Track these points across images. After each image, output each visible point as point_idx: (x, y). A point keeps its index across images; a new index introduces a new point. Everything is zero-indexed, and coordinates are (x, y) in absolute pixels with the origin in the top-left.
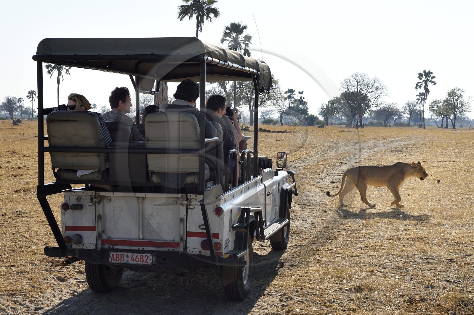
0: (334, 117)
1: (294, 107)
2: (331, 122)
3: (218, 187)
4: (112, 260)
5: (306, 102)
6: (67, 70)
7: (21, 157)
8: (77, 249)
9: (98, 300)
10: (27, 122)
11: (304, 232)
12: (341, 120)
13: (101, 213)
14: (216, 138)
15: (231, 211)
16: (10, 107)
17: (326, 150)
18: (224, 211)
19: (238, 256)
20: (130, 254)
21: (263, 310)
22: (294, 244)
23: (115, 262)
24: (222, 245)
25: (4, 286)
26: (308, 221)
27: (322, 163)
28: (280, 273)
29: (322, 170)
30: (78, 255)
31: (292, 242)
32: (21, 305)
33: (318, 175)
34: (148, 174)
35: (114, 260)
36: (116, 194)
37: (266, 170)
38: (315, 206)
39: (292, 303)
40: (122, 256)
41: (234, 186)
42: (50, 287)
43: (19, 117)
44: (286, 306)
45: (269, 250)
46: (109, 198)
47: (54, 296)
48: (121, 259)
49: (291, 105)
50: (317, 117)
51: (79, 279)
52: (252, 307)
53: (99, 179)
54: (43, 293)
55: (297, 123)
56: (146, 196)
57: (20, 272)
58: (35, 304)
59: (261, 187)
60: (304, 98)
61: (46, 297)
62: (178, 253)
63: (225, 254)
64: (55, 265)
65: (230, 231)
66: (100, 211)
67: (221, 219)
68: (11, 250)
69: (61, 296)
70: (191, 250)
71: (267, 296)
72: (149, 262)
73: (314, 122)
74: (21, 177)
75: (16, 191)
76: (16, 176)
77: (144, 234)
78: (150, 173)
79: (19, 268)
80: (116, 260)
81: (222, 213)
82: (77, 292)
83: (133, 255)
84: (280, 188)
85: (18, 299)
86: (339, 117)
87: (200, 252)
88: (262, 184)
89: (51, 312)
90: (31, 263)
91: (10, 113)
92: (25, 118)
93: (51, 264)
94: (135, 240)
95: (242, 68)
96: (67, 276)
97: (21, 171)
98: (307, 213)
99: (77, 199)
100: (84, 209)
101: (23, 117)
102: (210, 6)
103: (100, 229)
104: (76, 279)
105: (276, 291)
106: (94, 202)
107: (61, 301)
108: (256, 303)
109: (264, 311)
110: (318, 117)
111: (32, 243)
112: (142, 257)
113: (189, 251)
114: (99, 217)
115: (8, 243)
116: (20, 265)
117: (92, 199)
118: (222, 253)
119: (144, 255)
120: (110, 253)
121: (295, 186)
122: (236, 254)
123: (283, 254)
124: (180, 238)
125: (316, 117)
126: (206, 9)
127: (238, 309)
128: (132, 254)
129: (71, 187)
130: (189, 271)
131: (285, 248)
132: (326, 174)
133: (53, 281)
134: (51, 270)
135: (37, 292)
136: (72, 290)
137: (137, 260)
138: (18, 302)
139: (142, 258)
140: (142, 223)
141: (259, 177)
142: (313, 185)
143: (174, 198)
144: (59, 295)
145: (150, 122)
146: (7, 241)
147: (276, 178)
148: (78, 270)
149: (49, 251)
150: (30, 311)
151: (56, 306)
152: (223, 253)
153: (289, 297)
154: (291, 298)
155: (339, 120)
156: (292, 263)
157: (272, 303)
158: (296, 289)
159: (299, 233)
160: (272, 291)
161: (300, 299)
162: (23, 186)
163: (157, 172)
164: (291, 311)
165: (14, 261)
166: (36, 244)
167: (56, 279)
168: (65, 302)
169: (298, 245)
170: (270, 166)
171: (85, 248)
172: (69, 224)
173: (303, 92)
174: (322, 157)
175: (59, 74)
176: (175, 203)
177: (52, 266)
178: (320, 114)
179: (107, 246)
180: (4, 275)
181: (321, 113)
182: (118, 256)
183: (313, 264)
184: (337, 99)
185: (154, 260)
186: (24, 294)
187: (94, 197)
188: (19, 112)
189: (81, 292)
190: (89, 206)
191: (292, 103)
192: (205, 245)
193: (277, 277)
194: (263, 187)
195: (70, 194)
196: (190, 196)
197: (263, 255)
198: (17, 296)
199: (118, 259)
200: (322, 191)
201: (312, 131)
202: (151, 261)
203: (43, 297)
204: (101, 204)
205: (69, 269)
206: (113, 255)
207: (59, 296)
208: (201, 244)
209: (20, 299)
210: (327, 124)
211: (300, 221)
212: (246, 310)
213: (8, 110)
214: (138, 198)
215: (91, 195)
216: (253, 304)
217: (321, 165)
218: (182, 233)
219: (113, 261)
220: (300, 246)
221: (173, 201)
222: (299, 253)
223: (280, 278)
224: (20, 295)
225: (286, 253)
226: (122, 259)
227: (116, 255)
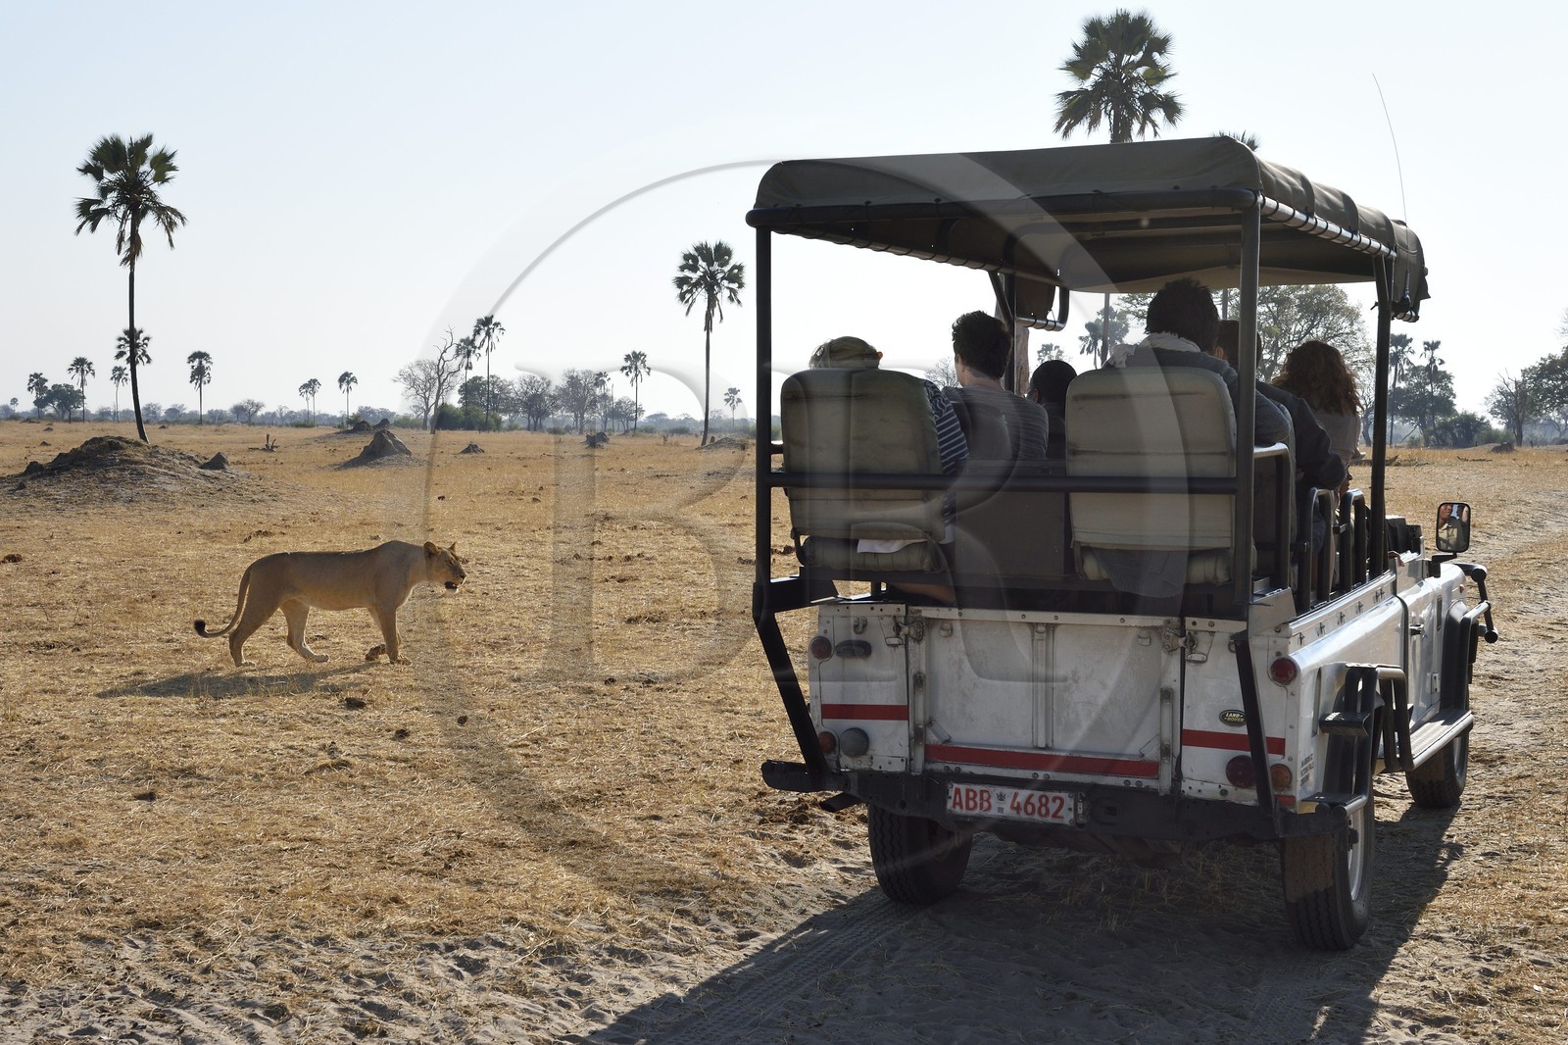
0: (1541, 421)
1: (1408, 391)
2: (1532, 435)
3: (1283, 595)
4: (954, 807)
5: (1448, 372)
6: (731, 290)
7: (628, 531)
8: (853, 771)
9: (907, 923)
10: (623, 441)
11: (1510, 758)
12: (1563, 428)
13: (923, 669)
14: (1280, 446)
15: (1320, 671)
16: (577, 400)
17: (1537, 517)
18: (1301, 668)
19: (1346, 808)
20: (1009, 792)
21: (1422, 981)
22: (1485, 791)
23: (964, 812)
24: (1293, 774)
25: (645, 869)
26: (1516, 725)
27: (1533, 555)
28: (1452, 875)
29: (1536, 575)
30: (856, 787)
31: (1476, 785)
32: (696, 921)
33: (1524, 591)
34: (1072, 554)
35: (961, 807)
36: (971, 614)
37: (1407, 557)
38: (1530, 682)
39: (1515, 965)
40: (985, 795)
41: (1323, 597)
42: (768, 878)
43: (599, 428)
44: (1496, 974)
45: (1402, 806)
46: (947, 626)
47: (783, 905)
48: (981, 804)
49: (1397, 385)
50: (1485, 421)
51: (844, 863)
52: (1384, 971)
53: (925, 567)
54: (753, 895)
55: (1419, 440)
56: (1058, 622)
57: (679, 836)
58: (736, 922)
59: (1392, 609)
60: (1442, 362)
61: (761, 905)
62: (1155, 792)
63: (1303, 800)
64: (772, 821)
65: (1314, 733)
66: (920, 664)
67: (1292, 694)
68: (644, 776)
69: (800, 905)
70: (1196, 785)
71: (1426, 941)
72: (1067, 817)
73: (1476, 436)
74: (636, 584)
75: (630, 621)
76: (621, 581)
77: (1049, 731)
78: (1077, 551)
79: (673, 823)
80: (968, 808)
81: (1295, 676)
82: (844, 898)
83: (1016, 795)
84: (1444, 615)
85: (686, 907)
86: (1557, 421)
87: (1224, 792)
88: (1396, 600)
89: (781, 946)
90: (704, 812)
91: (576, 416)
92: (616, 428)
93: (758, 818)
94: (1024, 751)
95: (1349, 235)
96: (808, 852)
97: (634, 567)
98: (1506, 703)
99: (856, 627)
100: (874, 655)
101: (609, 426)
102: (1154, 88)
103: (920, 717)
104: (836, 861)
105: (1454, 929)
106: (903, 637)
107: (804, 920)
108: (1394, 960)
109: (1425, 983)
110: (1488, 421)
111: (698, 760)
112: (1044, 800)
113: (1190, 788)
114: (919, 681)
115: (633, 756)
116: (676, 816)
117: (898, 629)
118: (1294, 797)
119: (1051, 795)
120: (950, 786)
121: (1487, 614)
122: (1337, 804)
123: (1451, 821)
124: (1161, 748)
125: (1482, 419)
126: (1140, 99)
127: (1338, 974)
128: (1013, 791)
129: (835, 593)
130: (1182, 849)
131: (1458, 803)
132: (1552, 589)
133: (772, 864)
134: (761, 834)
135: (734, 890)
136: (828, 891)
137: (1030, 808)
138: (689, 915)
139: (1045, 805)
140: (1044, 701)
141: (1386, 578)
142: (1513, 619)
143: (1145, 628)
144: (795, 903)
145: (1085, 397)
146: (630, 750)
147: (1432, 585)
148: (837, 836)
149: (776, 773)
150: (725, 939)
151: (795, 932)
152: (1298, 799)
153: (1502, 947)
154: (1509, 953)
155: (1559, 430)
156: (1489, 849)
157: (1447, 963)
158: (1518, 925)
159: (1492, 761)
160: (1441, 928)
161: (1538, 955)
162: (644, 607)
163: (1096, 548)
164: (1517, 988)
165: (658, 805)
166: (708, 763)
167: (778, 857)
168: (815, 922)
169: (1498, 795)
170: (1415, 547)
171: (876, 768)
172: (833, 698)
173: (1438, 343)
174: (1526, 538)
175: (712, 301)
176: (1144, 644)
177: (762, 822)
178: (1492, 412)
179: (941, 764)
180: (637, 841)
181: (1498, 407)
182: (971, 795)
183: (1563, 854)
184: (1554, 362)
185: (1080, 811)
186: (701, 895)
187: (903, 620)
188: (600, 414)
189: (856, 898)
190: (889, 648)
191: (1403, 378)
192: (1240, 773)
193: (1445, 886)
194: (1396, 607)
195: (836, 613)
196: (1194, 623)
197: (1386, 822)
198: (683, 896)
199: (971, 804)
200: (1545, 637)
201: (1481, 460)
202: (1071, 815)
203: (755, 904)
204: (923, 644)
205: (811, 832)
206: (958, 791)
207: (796, 906)
208: (1227, 769)
209: (692, 905)
210: (1520, 443)
211: (1487, 725)
212: (1364, 978)
213: (571, 408)
214: (1033, 626)
215: (894, 616)
216: (1383, 961)
217: (1529, 562)
218: (1166, 734)
219: (958, 808)
220: (1505, 798)
221: (1139, 637)
222: (1508, 819)
223: (1458, 890)
224: (690, 896)
225: (1462, 819)
226: (986, 805)
227: (968, 791)
